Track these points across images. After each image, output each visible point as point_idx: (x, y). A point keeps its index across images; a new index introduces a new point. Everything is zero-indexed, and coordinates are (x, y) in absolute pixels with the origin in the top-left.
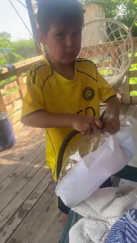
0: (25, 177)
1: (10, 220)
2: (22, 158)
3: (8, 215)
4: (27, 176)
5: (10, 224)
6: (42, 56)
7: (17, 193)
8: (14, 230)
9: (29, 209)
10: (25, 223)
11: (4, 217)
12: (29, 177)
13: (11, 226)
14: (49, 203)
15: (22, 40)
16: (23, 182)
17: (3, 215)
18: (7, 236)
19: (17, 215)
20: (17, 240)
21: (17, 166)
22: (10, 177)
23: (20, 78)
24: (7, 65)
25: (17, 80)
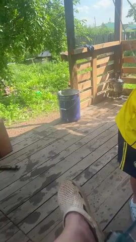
0: (90, 148)
2: (86, 132)
3: (75, 174)
4: (92, 147)
7: (82, 158)
8: (81, 186)
9: (94, 173)
10: (90, 183)
11: (72, 173)
12: (93, 148)
13: (78, 182)
14: (113, 174)
16: (88, 151)
17: (71, 172)
19: (83, 175)
21: (82, 138)
22: (76, 144)
23: (95, 60)
24: (87, 46)
25: (92, 62)
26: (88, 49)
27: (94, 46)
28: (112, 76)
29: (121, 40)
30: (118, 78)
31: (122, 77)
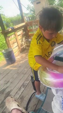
2: (20, 67)
5: (20, 90)
6: (25, 23)
7: (21, 80)
8: (22, 93)
9: (27, 85)
12: (24, 73)
13: (20, 91)
15: (12, 17)
16: (22, 75)
19: (22, 87)
20: (24, 96)
22: (16, 74)
23: (16, 33)
24: (11, 27)
26: (12, 29)
30: (28, 39)
31: (30, 38)
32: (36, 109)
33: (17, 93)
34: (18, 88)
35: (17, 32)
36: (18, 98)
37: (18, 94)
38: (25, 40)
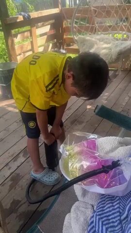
1: (15, 158)
5: (14, 161)
6: (58, 9)
8: (18, 167)
10: (28, 162)
17: (9, 153)
18: (12, 171)
19: (21, 155)
20: (20, 175)
23: (34, 29)
24: (23, 13)
25: (30, 31)
26: (24, 17)
27: (30, 14)
28: (55, 46)
29: (60, 8)
30: (60, 48)
31: (65, 47)
32: (38, 209)
33: (7, 164)
34: (12, 155)
35: (37, 28)
36: (7, 176)
37: (9, 169)
38: (53, 50)
